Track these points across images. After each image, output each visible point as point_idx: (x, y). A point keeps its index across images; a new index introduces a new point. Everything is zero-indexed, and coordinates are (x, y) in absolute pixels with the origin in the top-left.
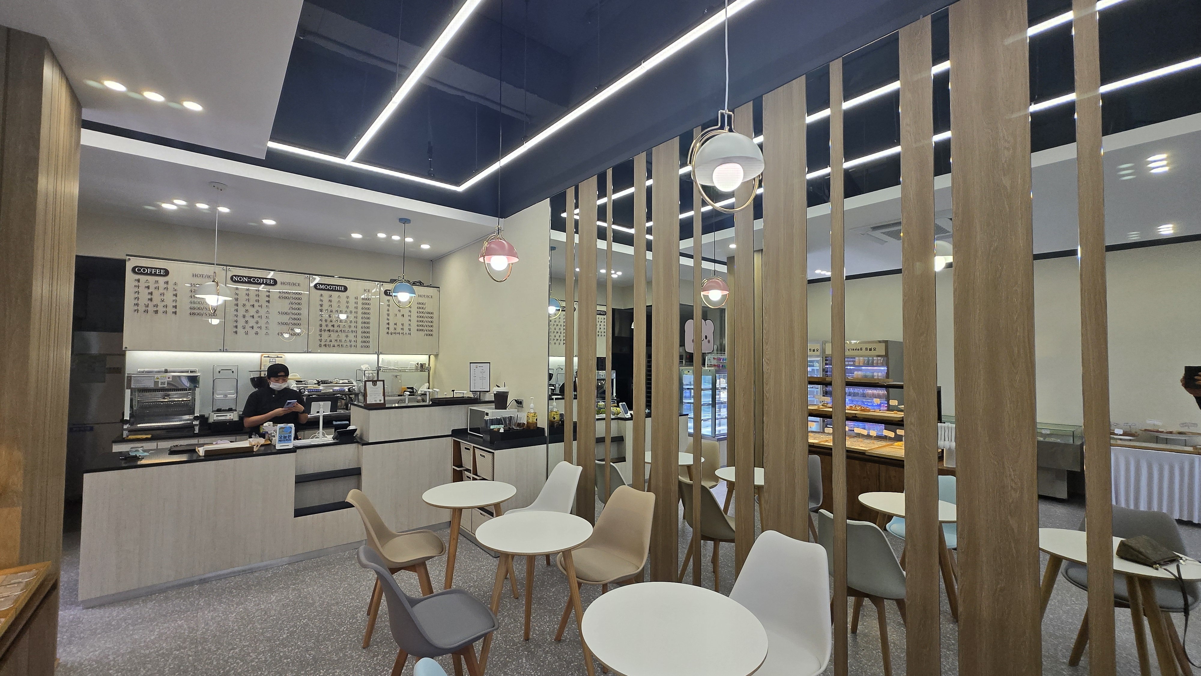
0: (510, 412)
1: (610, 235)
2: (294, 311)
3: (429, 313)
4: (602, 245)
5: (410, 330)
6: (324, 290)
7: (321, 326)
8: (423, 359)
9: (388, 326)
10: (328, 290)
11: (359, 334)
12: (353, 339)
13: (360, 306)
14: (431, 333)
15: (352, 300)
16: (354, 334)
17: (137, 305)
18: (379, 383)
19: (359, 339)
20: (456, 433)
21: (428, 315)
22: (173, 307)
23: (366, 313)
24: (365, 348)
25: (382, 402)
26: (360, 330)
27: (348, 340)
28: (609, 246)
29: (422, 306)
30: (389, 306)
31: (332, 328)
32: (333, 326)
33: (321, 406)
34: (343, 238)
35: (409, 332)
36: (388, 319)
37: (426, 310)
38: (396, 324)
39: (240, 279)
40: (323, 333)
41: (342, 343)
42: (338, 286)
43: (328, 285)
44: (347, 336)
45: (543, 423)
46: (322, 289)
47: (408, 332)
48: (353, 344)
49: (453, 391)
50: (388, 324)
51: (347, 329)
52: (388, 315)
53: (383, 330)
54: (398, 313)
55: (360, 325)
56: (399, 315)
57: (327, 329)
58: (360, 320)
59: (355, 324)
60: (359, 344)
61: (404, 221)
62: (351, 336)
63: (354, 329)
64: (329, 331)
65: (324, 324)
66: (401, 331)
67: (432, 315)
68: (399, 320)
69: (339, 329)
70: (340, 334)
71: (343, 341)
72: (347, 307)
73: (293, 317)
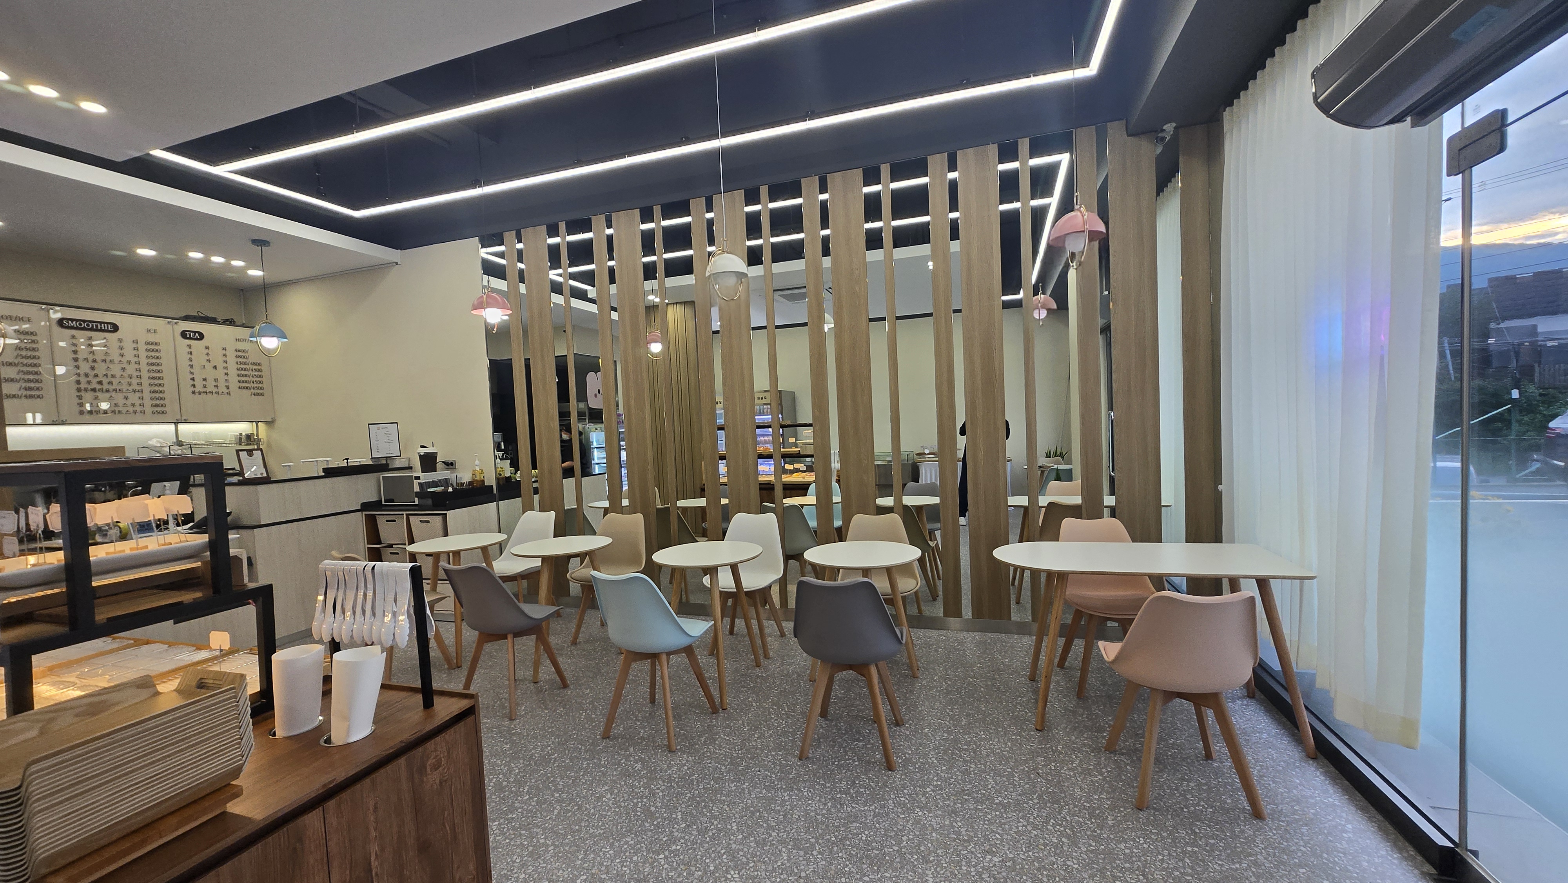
2: (25, 361)
3: (255, 364)
5: (228, 388)
6: (77, 328)
7: (78, 382)
8: (243, 428)
9: (192, 382)
10: (84, 329)
11: (147, 395)
12: (138, 402)
13: (143, 354)
14: (261, 391)
15: (128, 346)
16: (138, 395)
18: (257, 454)
19: (148, 402)
20: (365, 506)
21: (254, 367)
23: (155, 364)
24: (159, 414)
26: (146, 389)
27: (129, 402)
29: (243, 354)
30: (191, 353)
31: (98, 387)
32: (100, 383)
35: (228, 391)
36: (192, 373)
37: (250, 360)
38: (205, 380)
40: (83, 393)
41: (120, 409)
42: (101, 323)
43: (84, 321)
44: (126, 398)
45: (491, 480)
46: (72, 328)
47: (226, 391)
48: (138, 409)
49: (347, 459)
50: (193, 379)
51: (125, 387)
52: (191, 366)
53: (186, 389)
54: (207, 364)
55: (146, 382)
56: (209, 366)
57: (90, 387)
58: (145, 375)
59: (138, 381)
60: (148, 409)
62: (134, 398)
63: (138, 388)
64: (94, 390)
65: (83, 379)
66: (215, 390)
67: (259, 367)
68: (210, 374)
69: (111, 388)
70: (114, 394)
71: (121, 404)
72: (122, 355)
73: (26, 369)
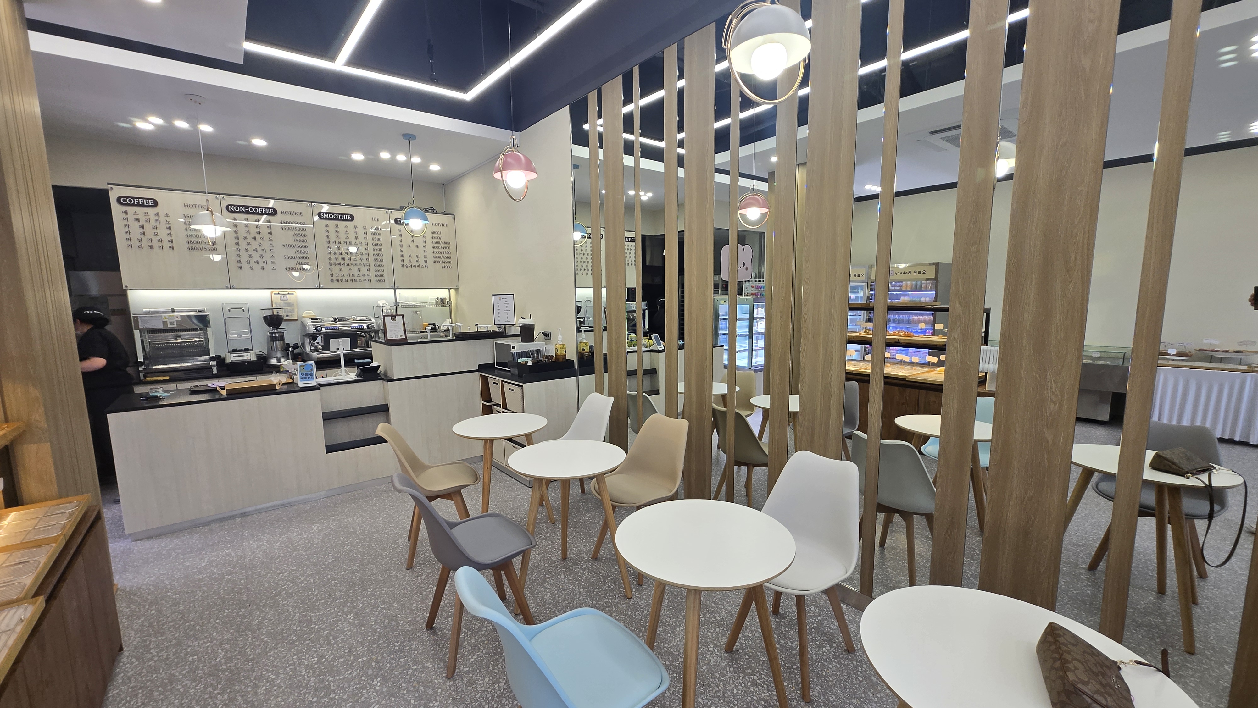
0: (537, 344)
1: (638, 150)
2: (299, 244)
3: (445, 243)
4: (629, 161)
5: (426, 262)
6: (329, 219)
7: (330, 259)
8: (443, 293)
9: (402, 258)
10: (333, 219)
11: (372, 268)
12: (366, 273)
13: (370, 237)
14: (449, 265)
15: (360, 231)
16: (367, 267)
17: (129, 239)
18: (399, 319)
19: (373, 273)
20: (483, 368)
21: (445, 245)
22: (169, 241)
23: (377, 245)
24: (380, 282)
25: (404, 337)
26: (372, 263)
27: (361, 273)
28: (637, 163)
29: (437, 235)
30: (401, 236)
31: (342, 262)
32: (343, 259)
33: (340, 343)
34: (343, 158)
35: (426, 264)
36: (402, 251)
37: (442, 240)
38: (410, 256)
39: (237, 209)
40: (333, 267)
41: (356, 278)
42: (343, 214)
43: (333, 214)
44: (359, 270)
45: (572, 355)
46: (326, 219)
47: (424, 264)
48: (367, 278)
49: (477, 325)
50: (402, 256)
51: (358, 262)
52: (401, 246)
53: (398, 264)
54: (412, 244)
55: (372, 258)
56: (413, 246)
57: (337, 262)
58: (371, 253)
59: (367, 257)
60: (373, 278)
61: (409, 137)
62: (364, 270)
63: (367, 262)
64: (340, 264)
65: (333, 257)
66: (417, 264)
67: (448, 246)
68: (414, 252)
69: (350, 262)
70: (351, 267)
71: (356, 275)
72: (357, 238)
73: (300, 249)
